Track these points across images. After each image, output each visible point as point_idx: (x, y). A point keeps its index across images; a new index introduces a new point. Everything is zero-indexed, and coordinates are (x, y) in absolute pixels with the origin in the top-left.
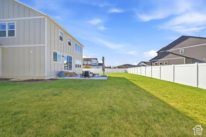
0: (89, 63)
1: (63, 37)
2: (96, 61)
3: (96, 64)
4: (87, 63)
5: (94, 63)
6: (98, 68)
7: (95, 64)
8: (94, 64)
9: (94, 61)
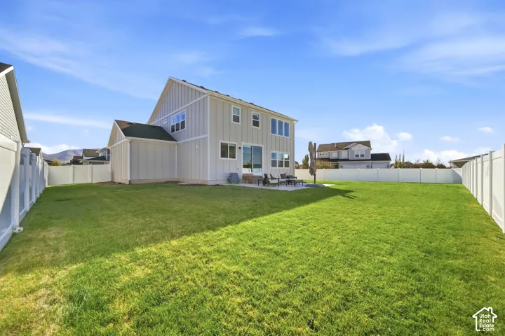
0: (344, 154)
1: (240, 116)
2: (366, 148)
3: (362, 156)
4: (338, 155)
5: (356, 153)
6: (368, 167)
7: (360, 158)
8: (357, 156)
9: (359, 150)
